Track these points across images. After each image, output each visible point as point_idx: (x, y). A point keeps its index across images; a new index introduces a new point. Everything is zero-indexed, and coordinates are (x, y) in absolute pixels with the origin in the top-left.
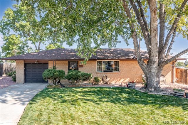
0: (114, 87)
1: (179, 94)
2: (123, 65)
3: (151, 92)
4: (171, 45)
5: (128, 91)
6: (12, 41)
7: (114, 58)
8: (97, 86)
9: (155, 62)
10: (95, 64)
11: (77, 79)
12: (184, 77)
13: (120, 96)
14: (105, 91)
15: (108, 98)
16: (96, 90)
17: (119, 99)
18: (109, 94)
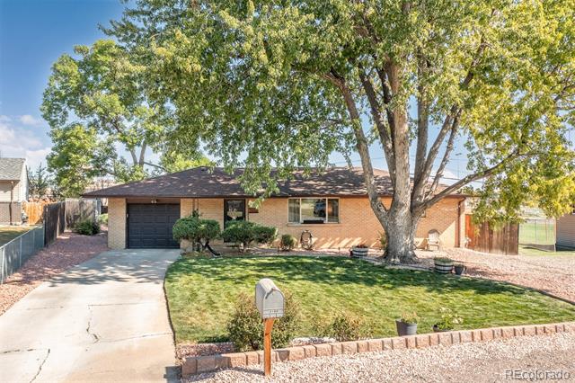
0: (324, 256)
1: (442, 268)
2: (345, 208)
3: (394, 264)
4: (442, 167)
5: (348, 263)
6: (78, 144)
7: (327, 192)
8: (287, 254)
9: (403, 205)
10: (284, 207)
11: (245, 238)
12: (487, 235)
13: (330, 271)
14: (302, 264)
15: (306, 274)
16: (284, 261)
17: (326, 276)
18: (308, 267)
